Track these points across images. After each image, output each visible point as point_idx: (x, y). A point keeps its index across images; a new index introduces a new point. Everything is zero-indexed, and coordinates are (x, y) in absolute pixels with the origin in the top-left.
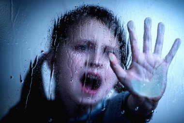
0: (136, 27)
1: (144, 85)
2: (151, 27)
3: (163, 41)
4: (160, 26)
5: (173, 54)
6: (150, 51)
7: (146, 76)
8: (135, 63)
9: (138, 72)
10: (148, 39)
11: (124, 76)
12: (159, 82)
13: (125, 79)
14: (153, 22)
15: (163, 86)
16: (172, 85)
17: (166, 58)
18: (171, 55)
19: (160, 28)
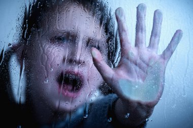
0: (127, 16)
2: (145, 16)
3: (160, 32)
4: (156, 14)
5: (173, 49)
6: (144, 45)
7: (138, 76)
8: (125, 60)
9: (129, 71)
10: (142, 29)
11: (111, 76)
12: (155, 84)
13: (112, 80)
14: (148, 9)
15: (160, 89)
16: (171, 87)
17: (164, 53)
18: (170, 50)
19: (157, 17)
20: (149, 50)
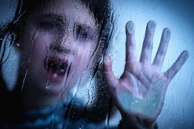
1: (137, 102)
5: (177, 68)
10: (149, 46)
12: (155, 101)
16: (171, 106)
18: (174, 70)
20: (154, 67)
